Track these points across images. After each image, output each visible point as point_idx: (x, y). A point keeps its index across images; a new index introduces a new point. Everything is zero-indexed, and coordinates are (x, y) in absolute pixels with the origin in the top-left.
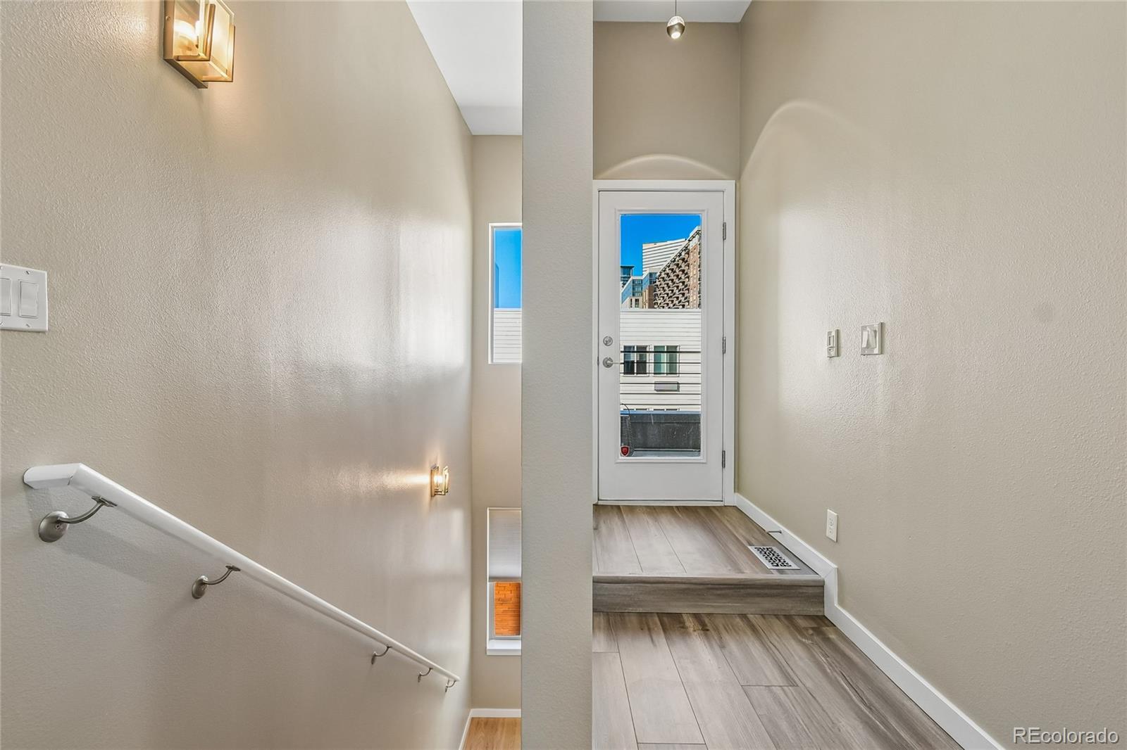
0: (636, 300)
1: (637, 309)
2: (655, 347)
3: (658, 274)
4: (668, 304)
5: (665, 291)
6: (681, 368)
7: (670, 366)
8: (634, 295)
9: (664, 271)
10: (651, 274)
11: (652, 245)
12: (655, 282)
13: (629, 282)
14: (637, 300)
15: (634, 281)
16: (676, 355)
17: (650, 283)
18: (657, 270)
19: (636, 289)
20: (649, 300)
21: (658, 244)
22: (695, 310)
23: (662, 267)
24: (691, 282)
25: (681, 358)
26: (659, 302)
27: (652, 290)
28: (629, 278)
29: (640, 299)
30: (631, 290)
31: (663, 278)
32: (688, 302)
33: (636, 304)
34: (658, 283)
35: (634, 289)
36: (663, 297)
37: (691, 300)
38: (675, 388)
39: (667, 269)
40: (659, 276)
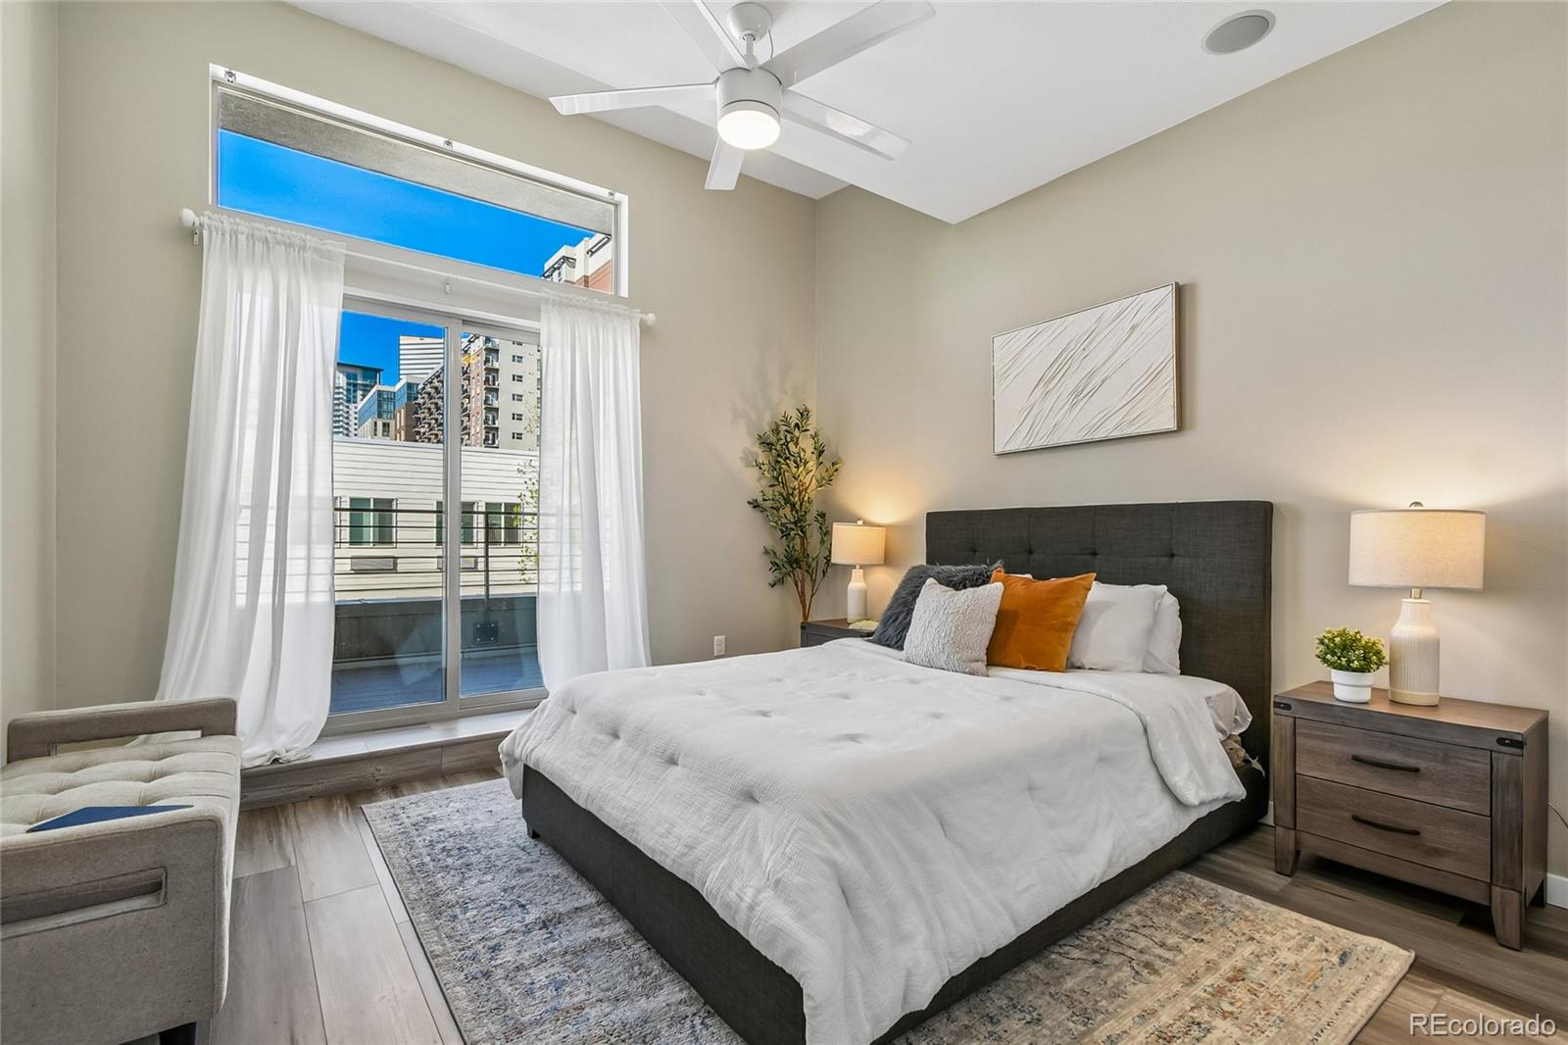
0: (384, 425)
1: (387, 441)
2: (352, 500)
3: (420, 387)
4: (437, 435)
5: (431, 414)
6: (401, 535)
7: (380, 532)
8: (380, 416)
9: (431, 383)
10: (410, 386)
11: (417, 340)
12: (416, 398)
13: (372, 392)
14: (386, 426)
15: (380, 393)
16: (391, 516)
17: (409, 399)
18: (420, 379)
19: (385, 407)
20: (406, 425)
21: (427, 340)
22: (478, 448)
23: (426, 377)
24: (473, 405)
25: (400, 519)
26: (422, 430)
27: (413, 410)
28: (372, 387)
29: (392, 423)
30: (375, 407)
31: (429, 394)
32: (469, 434)
33: (384, 431)
34: (420, 401)
35: (380, 406)
36: (429, 424)
37: (473, 432)
38: (391, 567)
39: (435, 381)
40: (423, 389)
